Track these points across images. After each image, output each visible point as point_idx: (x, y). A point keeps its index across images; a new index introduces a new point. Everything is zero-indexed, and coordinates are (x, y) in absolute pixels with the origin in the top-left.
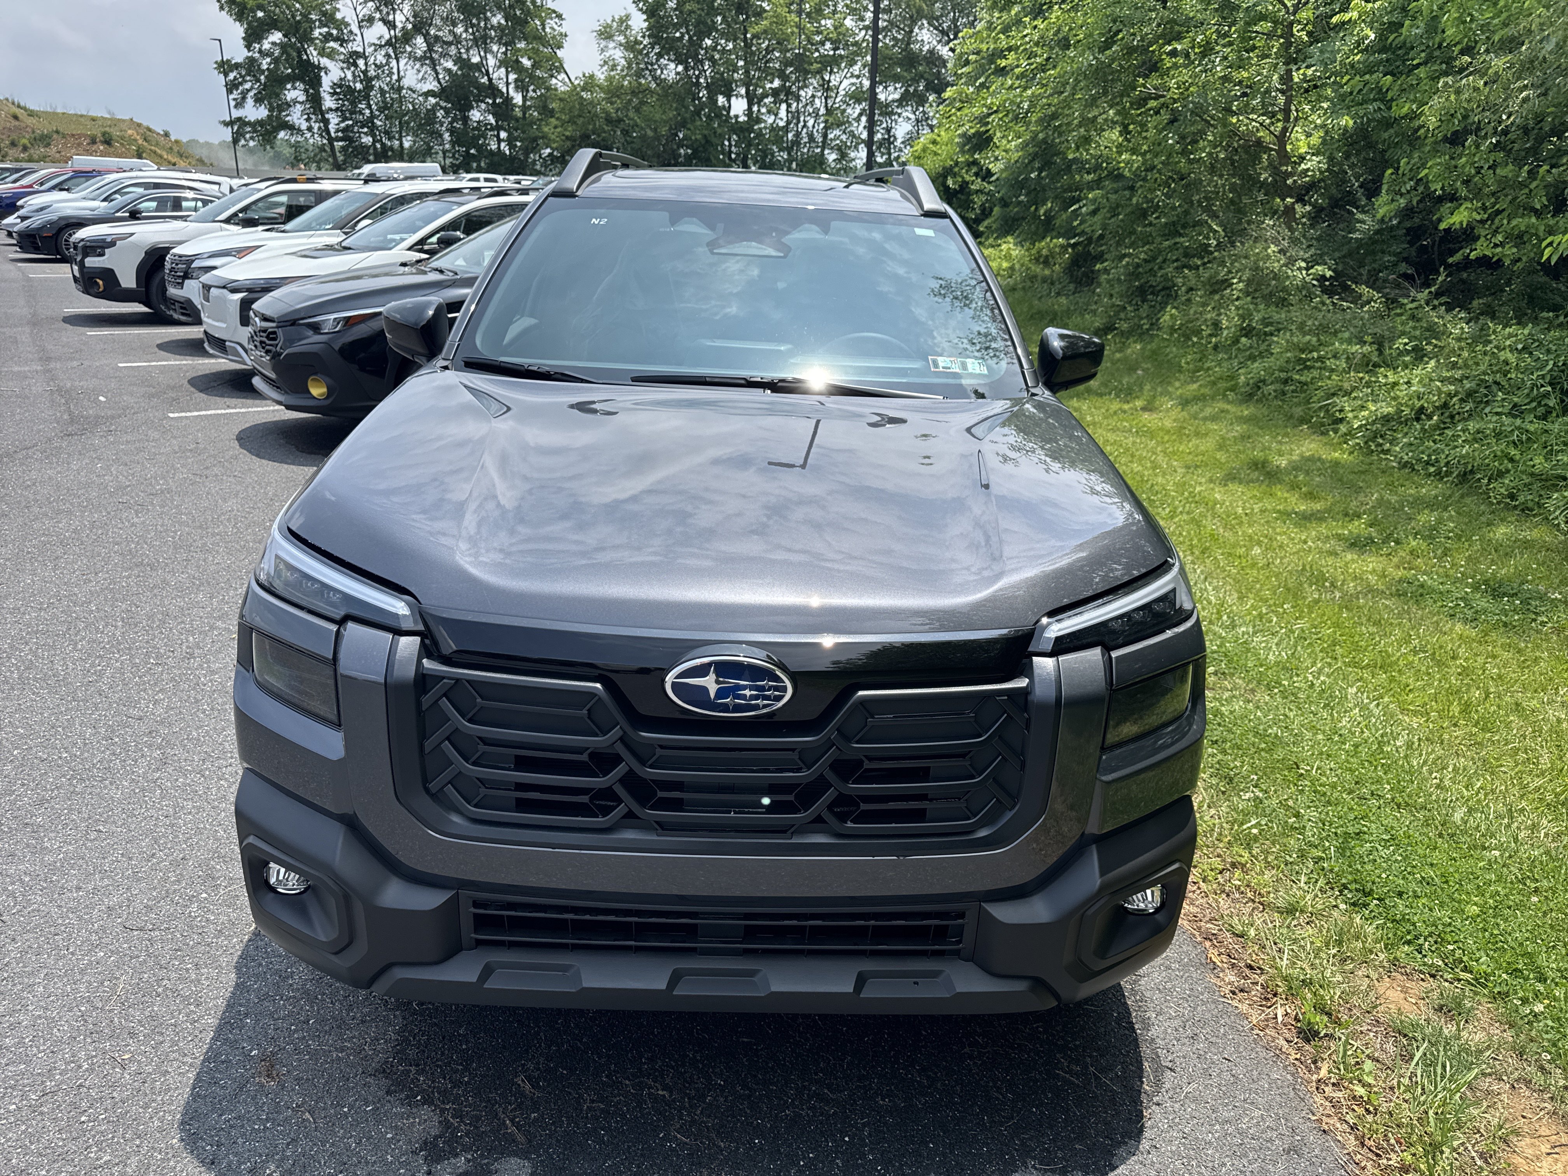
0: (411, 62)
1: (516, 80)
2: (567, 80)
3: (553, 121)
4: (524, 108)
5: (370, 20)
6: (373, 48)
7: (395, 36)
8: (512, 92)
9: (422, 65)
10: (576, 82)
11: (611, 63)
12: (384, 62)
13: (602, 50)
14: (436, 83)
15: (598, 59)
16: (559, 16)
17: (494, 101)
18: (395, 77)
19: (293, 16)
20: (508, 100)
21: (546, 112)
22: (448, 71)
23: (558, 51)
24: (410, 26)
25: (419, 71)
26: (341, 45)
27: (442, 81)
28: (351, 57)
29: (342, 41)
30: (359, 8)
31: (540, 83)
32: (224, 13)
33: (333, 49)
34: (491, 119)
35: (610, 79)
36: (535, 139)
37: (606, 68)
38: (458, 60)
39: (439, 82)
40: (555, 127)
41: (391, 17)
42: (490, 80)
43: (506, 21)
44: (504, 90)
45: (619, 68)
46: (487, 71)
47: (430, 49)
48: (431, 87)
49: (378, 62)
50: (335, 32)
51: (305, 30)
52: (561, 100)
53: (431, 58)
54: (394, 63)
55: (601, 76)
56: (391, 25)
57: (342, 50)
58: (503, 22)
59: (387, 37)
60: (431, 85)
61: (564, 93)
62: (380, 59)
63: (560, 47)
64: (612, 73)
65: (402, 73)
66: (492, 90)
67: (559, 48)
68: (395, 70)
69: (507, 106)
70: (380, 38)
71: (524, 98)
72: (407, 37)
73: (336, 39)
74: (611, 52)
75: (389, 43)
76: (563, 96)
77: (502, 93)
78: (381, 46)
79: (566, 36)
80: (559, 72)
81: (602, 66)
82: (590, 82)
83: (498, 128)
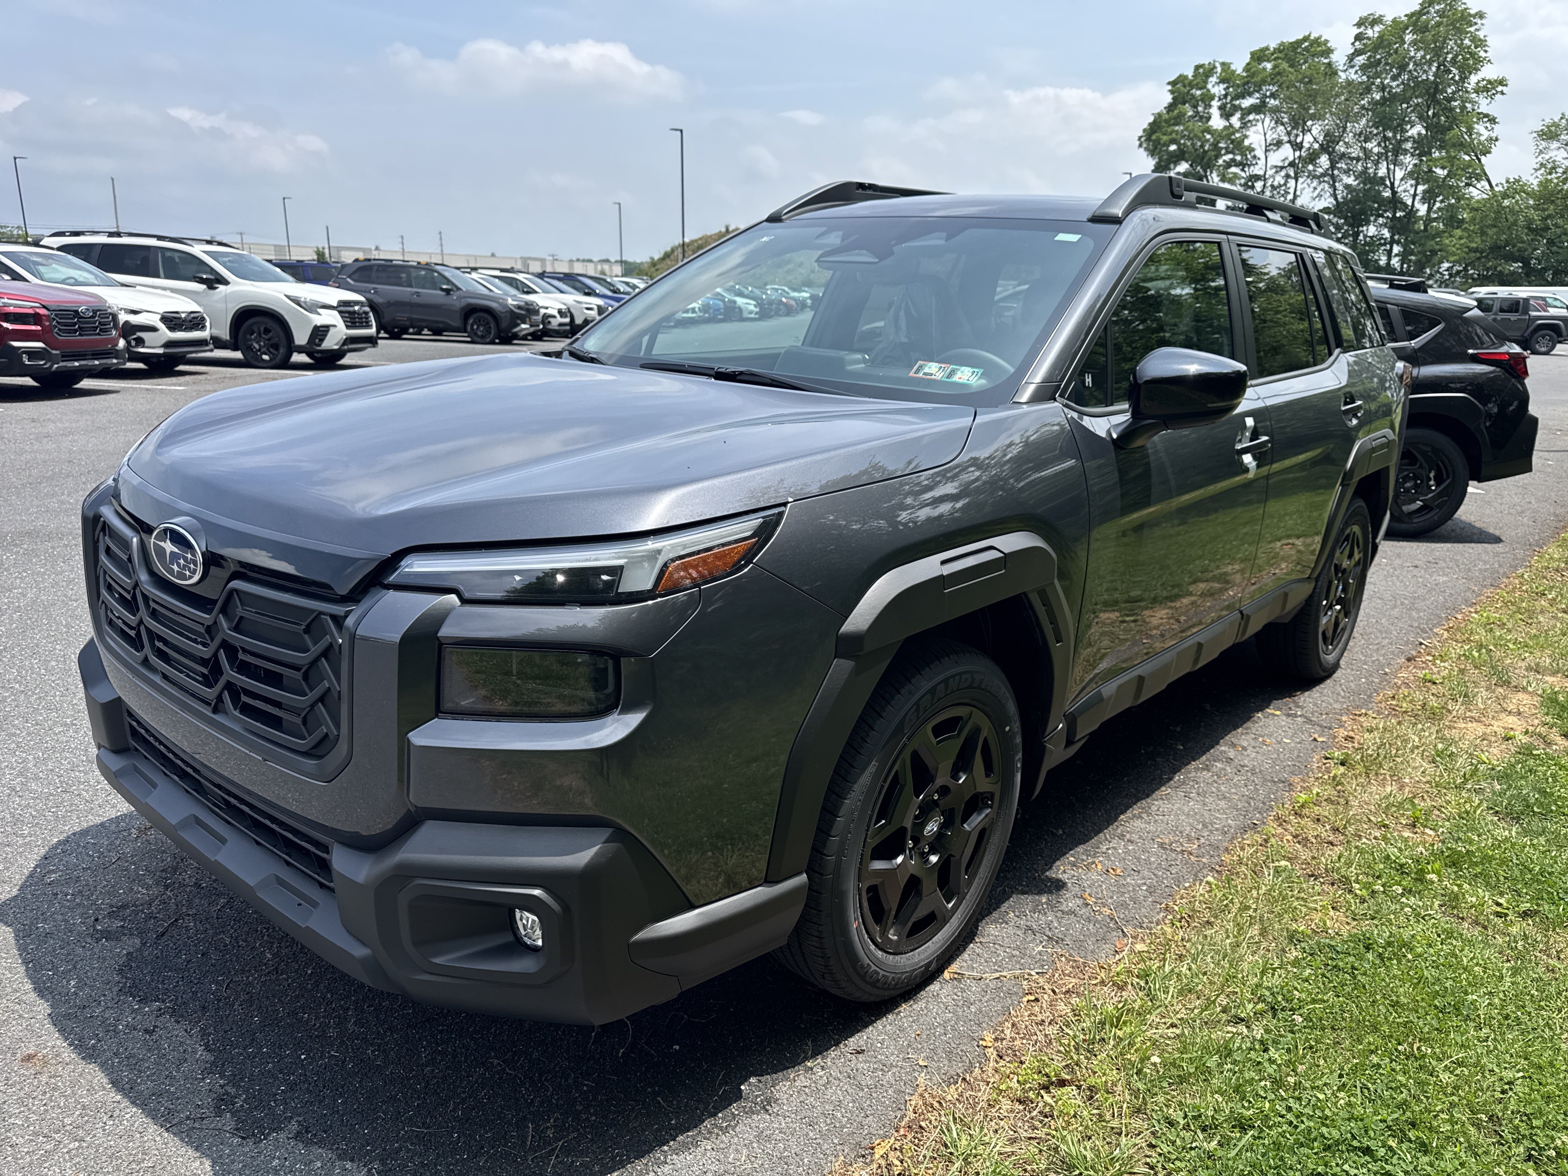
0: (1309, 181)
1: (1424, 192)
2: (1488, 187)
3: (1458, 232)
4: (1428, 220)
5: (1279, 144)
6: (1274, 170)
7: (1300, 157)
8: (1418, 205)
9: (1320, 183)
10: (1500, 188)
11: (1549, 166)
12: (1282, 182)
13: (1541, 152)
14: (1332, 200)
15: (1534, 162)
16: (1493, 120)
17: (1394, 215)
18: (1290, 197)
19: (1202, 146)
20: (1411, 212)
21: (1452, 220)
22: (1347, 187)
23: (1483, 158)
24: (1316, 146)
25: (1315, 189)
26: (1243, 170)
27: (1339, 197)
28: (1250, 180)
29: (1242, 165)
30: (1269, 133)
31: (1453, 191)
32: (1142, 150)
33: (1235, 174)
34: (1386, 233)
35: (1544, 184)
36: (1434, 252)
37: (1542, 171)
38: (1363, 176)
39: (1336, 199)
40: (1461, 238)
41: (1299, 140)
42: (1394, 193)
43: (1427, 131)
44: (1409, 202)
45: (1560, 170)
46: (1392, 184)
47: (1333, 167)
48: (1326, 205)
49: (1276, 184)
50: (1238, 158)
51: (1210, 159)
52: (1474, 209)
53: (1333, 177)
54: (1292, 183)
55: (1533, 181)
56: (1297, 146)
57: (1243, 174)
58: (1424, 132)
59: (1291, 158)
60: (1327, 202)
61: (1478, 201)
62: (1279, 179)
63: (1486, 152)
64: (1549, 177)
65: (1298, 193)
66: (1395, 202)
67: (1484, 154)
68: (1292, 191)
69: (1409, 219)
70: (1284, 160)
71: (1429, 210)
72: (1312, 158)
73: (1237, 165)
74: (1552, 154)
75: (1292, 164)
76: (1476, 206)
77: (1406, 205)
78: (1282, 168)
79: (1497, 140)
80: (1478, 180)
81: (1536, 170)
82: (1515, 188)
83: (1392, 242)
